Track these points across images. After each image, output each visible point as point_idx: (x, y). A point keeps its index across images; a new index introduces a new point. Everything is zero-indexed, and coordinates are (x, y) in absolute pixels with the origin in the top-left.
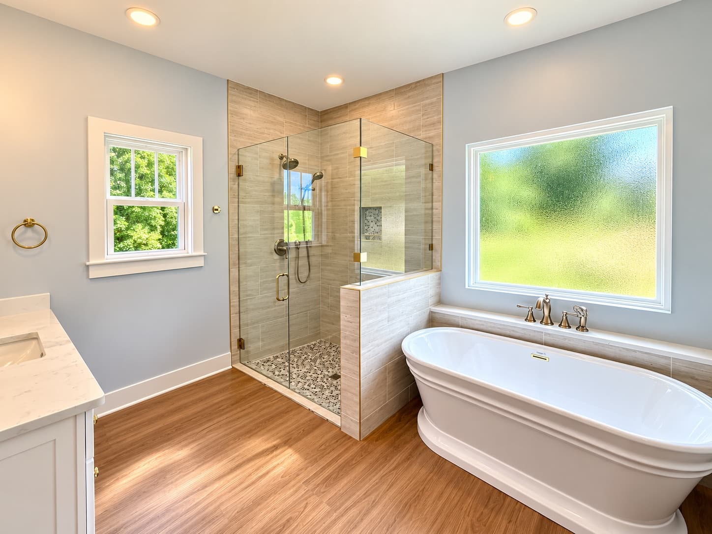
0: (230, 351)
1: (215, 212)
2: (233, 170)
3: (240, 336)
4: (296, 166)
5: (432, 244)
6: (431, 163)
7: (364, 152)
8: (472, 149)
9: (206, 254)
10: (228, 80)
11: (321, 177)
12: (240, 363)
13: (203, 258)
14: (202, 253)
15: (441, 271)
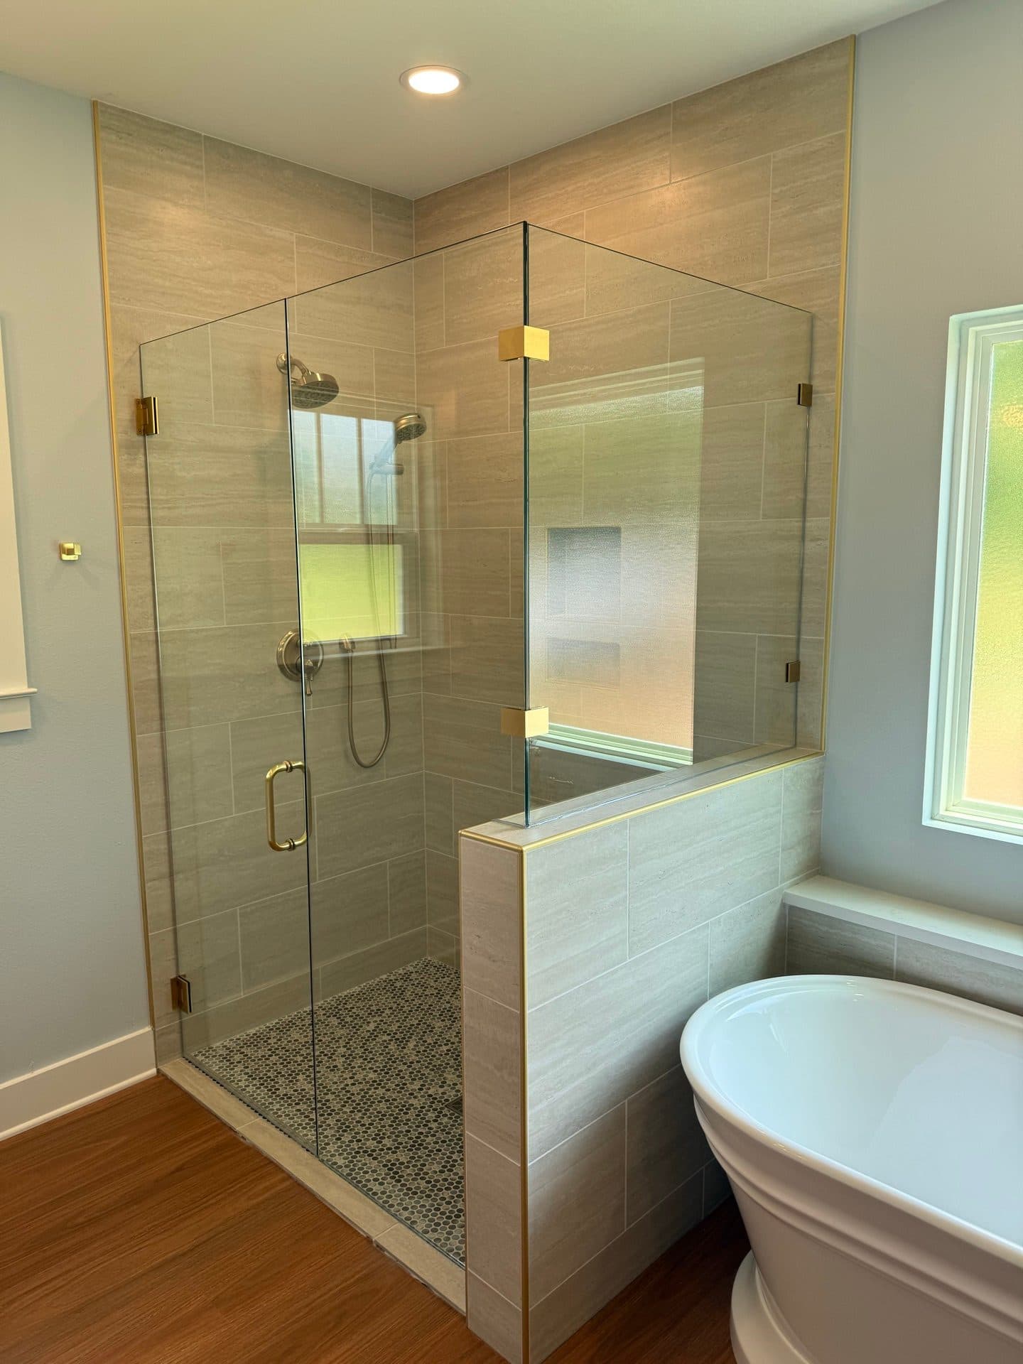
0: (147, 1019)
1: (65, 557)
2: (126, 414)
3: (177, 971)
4: (331, 398)
5: (797, 664)
6: (804, 381)
7: (537, 344)
8: (972, 330)
9: (35, 690)
10: (94, 104)
11: (419, 430)
12: (179, 1060)
13: (27, 703)
14: (24, 689)
15: (822, 754)
